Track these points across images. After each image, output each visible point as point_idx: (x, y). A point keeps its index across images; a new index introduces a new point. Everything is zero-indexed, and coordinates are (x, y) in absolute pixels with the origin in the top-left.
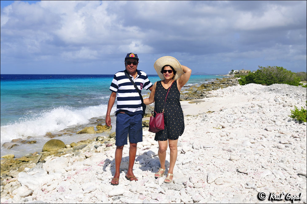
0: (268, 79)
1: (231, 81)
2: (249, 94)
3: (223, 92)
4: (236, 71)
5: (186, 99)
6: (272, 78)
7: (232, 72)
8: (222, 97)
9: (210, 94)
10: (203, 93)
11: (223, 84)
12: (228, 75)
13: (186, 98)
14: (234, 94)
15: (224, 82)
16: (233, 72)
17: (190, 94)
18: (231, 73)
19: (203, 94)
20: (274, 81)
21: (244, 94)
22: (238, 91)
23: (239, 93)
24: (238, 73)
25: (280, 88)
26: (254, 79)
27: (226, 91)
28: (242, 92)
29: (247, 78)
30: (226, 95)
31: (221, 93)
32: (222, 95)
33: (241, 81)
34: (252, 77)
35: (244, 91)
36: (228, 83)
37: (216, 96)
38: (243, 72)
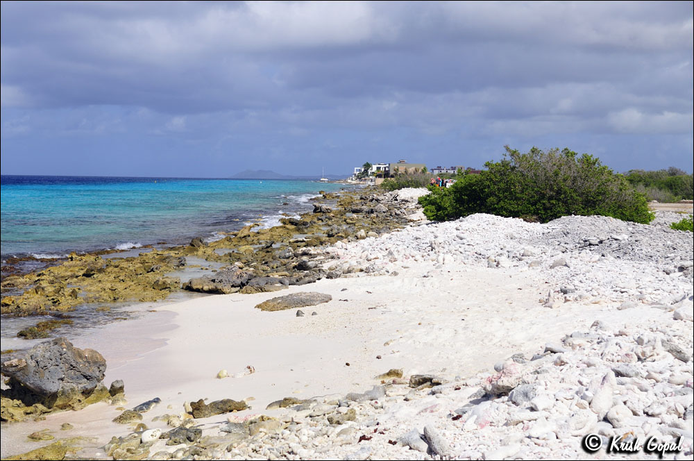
0: (543, 196)
2: (504, 260)
3: (391, 253)
4: (379, 168)
5: (242, 285)
6: (559, 192)
7: (366, 171)
8: (395, 274)
9: (333, 258)
10: (305, 254)
11: (355, 212)
12: (353, 181)
13: (239, 282)
14: (441, 259)
15: (358, 208)
16: (370, 171)
17: (250, 258)
18: (363, 174)
19: (305, 258)
20: (565, 203)
21: (484, 262)
22: (452, 248)
23: (460, 257)
24: (386, 174)
25: (624, 237)
26: (488, 196)
27: (400, 248)
28: (471, 250)
29: (461, 195)
30: (405, 265)
31: (380, 255)
32: (391, 267)
33: (432, 203)
34: (482, 191)
35: (477, 249)
36: (372, 212)
37: (364, 268)
38: (402, 170)
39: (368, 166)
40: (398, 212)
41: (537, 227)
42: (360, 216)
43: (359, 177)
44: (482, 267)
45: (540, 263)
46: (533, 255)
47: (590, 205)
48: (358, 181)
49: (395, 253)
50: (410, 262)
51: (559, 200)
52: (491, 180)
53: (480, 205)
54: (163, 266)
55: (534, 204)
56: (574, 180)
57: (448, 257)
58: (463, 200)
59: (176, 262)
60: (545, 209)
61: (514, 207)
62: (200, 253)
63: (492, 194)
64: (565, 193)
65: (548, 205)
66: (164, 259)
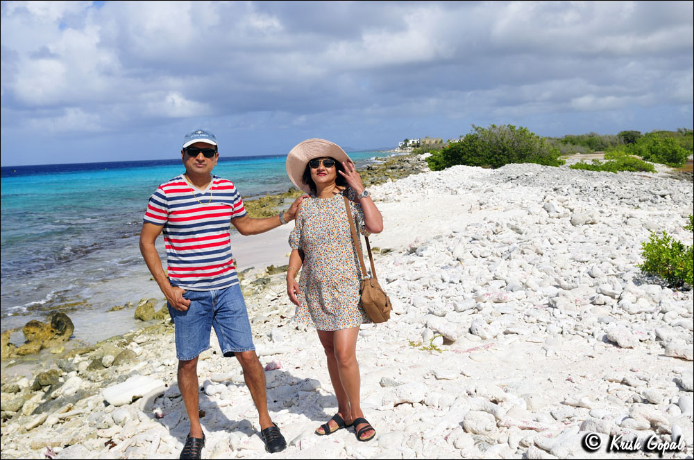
0: (495, 153)
1: (408, 161)
2: (461, 191)
3: (399, 190)
4: (413, 142)
6: (504, 150)
7: (406, 144)
8: (399, 201)
11: (392, 168)
12: (398, 150)
14: (426, 192)
15: (394, 166)
16: (408, 144)
18: (404, 146)
20: (508, 156)
21: (450, 192)
22: (434, 185)
23: (437, 190)
24: (418, 145)
25: (531, 174)
26: (463, 155)
27: (404, 187)
28: (444, 186)
29: (447, 155)
30: (406, 196)
31: (393, 192)
32: (397, 198)
33: (433, 161)
34: (459, 152)
35: (447, 185)
36: (402, 168)
37: (382, 199)
38: (427, 142)
39: (407, 141)
40: (417, 167)
41: (489, 171)
42: (394, 171)
43: (402, 148)
44: (448, 195)
45: (479, 191)
46: (477, 186)
47: (522, 157)
48: (401, 151)
49: (402, 190)
50: (409, 194)
51: (504, 155)
52: (464, 145)
53: (458, 160)
54: (270, 204)
55: (490, 158)
56: (514, 143)
57: (430, 190)
58: (449, 158)
59: (278, 201)
60: (497, 160)
61: (478, 160)
62: (294, 196)
63: (465, 154)
64: (508, 150)
65: (498, 158)
66: (271, 200)
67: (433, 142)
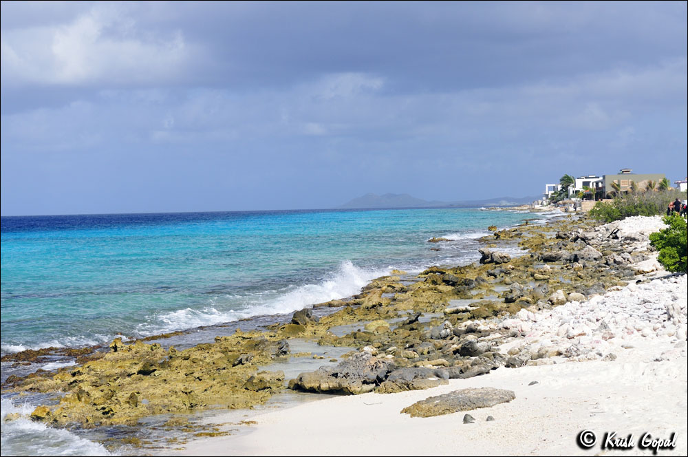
1: (584, 239)
3: (604, 326)
4: (586, 184)
5: (378, 381)
7: (565, 189)
8: (612, 357)
9: (514, 335)
10: (470, 331)
11: (547, 260)
12: (543, 207)
13: (373, 376)
16: (571, 190)
17: (385, 340)
18: (560, 194)
19: (471, 337)
24: (600, 194)
30: (626, 343)
31: (587, 330)
32: (605, 348)
36: (576, 259)
37: (562, 349)
38: (625, 186)
39: (567, 181)
40: (619, 259)
42: (557, 266)
43: (554, 200)
48: (552, 207)
49: (611, 326)
50: (635, 339)
54: (255, 356)
59: (273, 349)
62: (308, 333)
66: (255, 345)
67: (641, 185)
